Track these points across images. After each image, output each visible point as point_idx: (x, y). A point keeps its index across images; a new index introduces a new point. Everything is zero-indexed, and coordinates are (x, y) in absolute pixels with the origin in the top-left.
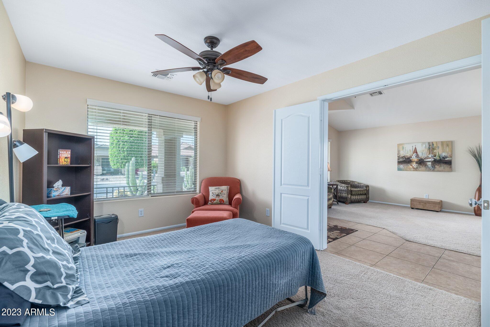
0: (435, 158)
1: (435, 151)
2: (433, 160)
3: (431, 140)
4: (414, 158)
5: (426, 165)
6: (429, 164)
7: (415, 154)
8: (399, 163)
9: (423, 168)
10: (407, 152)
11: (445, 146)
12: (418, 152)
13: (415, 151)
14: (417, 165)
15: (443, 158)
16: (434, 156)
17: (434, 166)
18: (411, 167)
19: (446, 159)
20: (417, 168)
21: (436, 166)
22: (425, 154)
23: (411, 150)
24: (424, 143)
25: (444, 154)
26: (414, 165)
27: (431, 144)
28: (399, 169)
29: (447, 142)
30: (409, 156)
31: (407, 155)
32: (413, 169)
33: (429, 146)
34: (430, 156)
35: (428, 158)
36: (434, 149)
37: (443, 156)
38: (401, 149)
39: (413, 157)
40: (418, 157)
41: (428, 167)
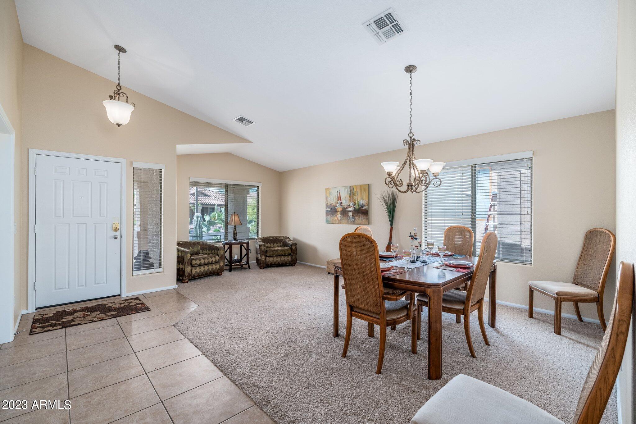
0: (355, 206)
1: (355, 198)
2: (353, 208)
3: (352, 185)
4: (339, 208)
5: (348, 216)
6: (350, 214)
7: (339, 201)
8: (328, 213)
9: (345, 221)
10: (333, 200)
11: (363, 190)
12: (342, 199)
13: (340, 199)
14: (341, 215)
15: (361, 206)
16: (354, 204)
17: (354, 217)
18: (336, 218)
19: (364, 208)
20: (341, 220)
21: (356, 218)
22: (347, 201)
23: (336, 196)
24: (346, 187)
25: (362, 202)
26: (339, 215)
27: (352, 189)
28: (327, 222)
29: (364, 185)
30: (335, 204)
31: (333, 202)
32: (337, 222)
33: (351, 190)
34: (351, 204)
35: (349, 206)
36: (354, 195)
37: (361, 204)
38: (328, 195)
39: (338, 205)
40: (342, 205)
41: (349, 218)
